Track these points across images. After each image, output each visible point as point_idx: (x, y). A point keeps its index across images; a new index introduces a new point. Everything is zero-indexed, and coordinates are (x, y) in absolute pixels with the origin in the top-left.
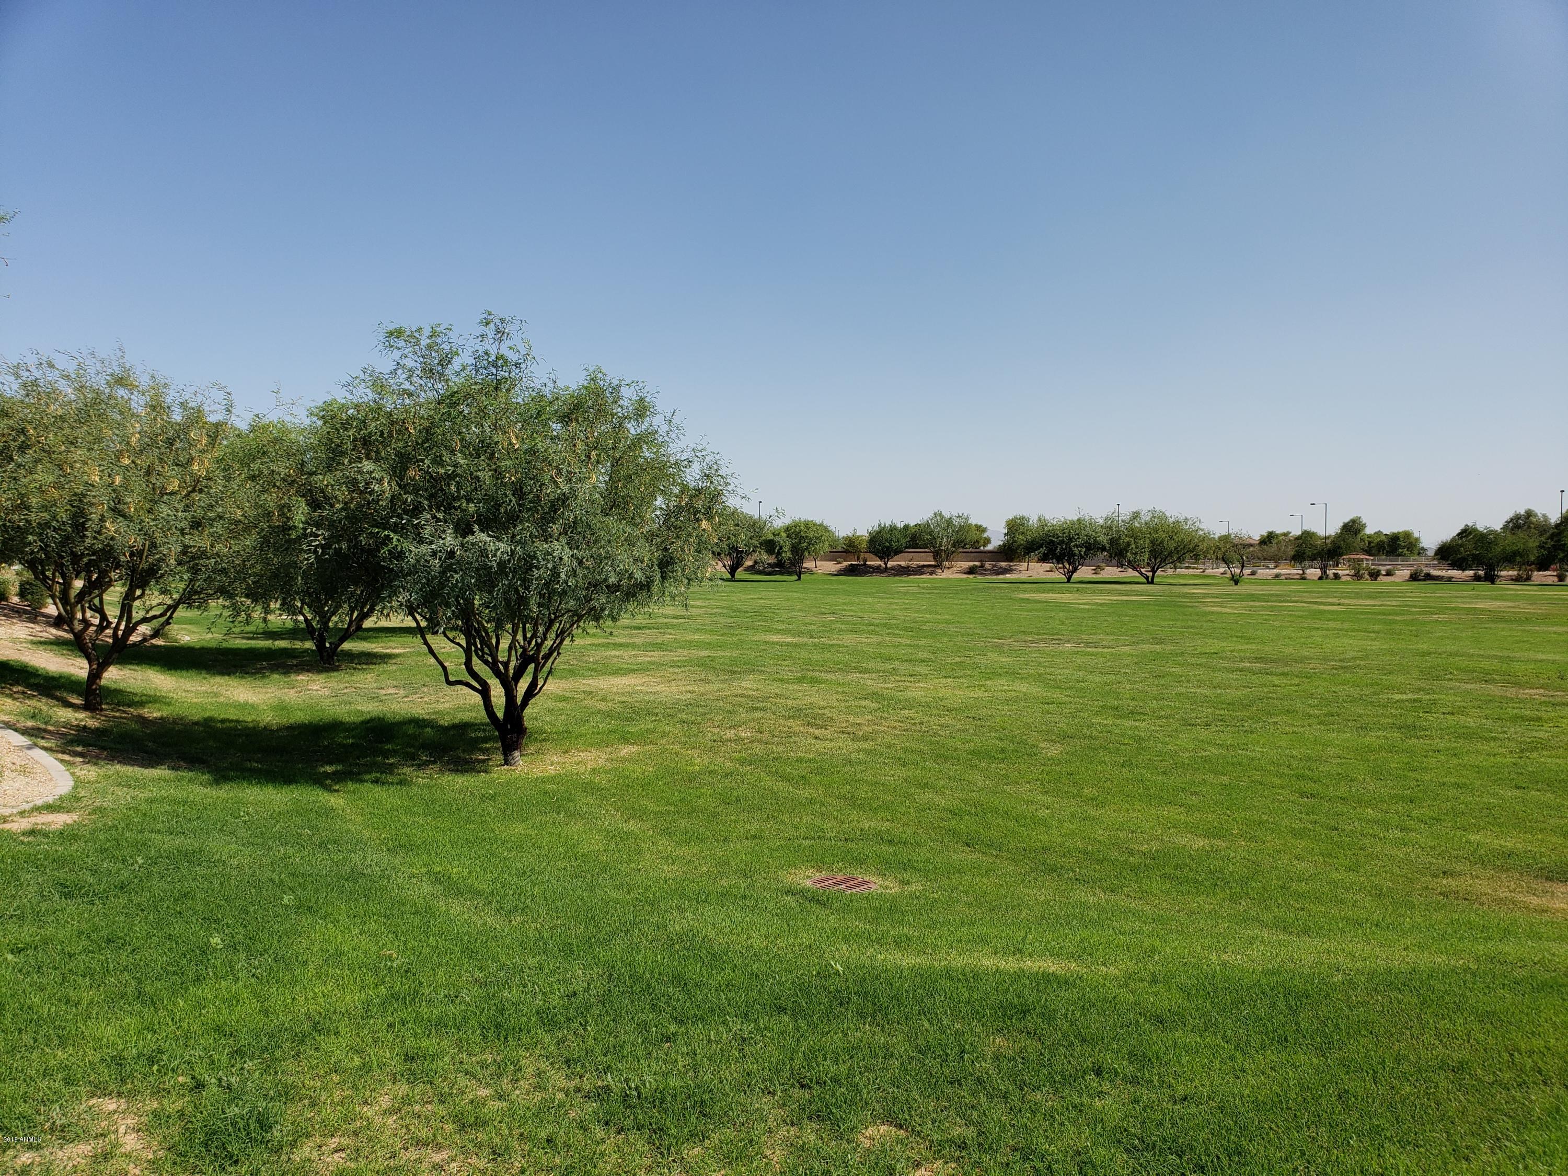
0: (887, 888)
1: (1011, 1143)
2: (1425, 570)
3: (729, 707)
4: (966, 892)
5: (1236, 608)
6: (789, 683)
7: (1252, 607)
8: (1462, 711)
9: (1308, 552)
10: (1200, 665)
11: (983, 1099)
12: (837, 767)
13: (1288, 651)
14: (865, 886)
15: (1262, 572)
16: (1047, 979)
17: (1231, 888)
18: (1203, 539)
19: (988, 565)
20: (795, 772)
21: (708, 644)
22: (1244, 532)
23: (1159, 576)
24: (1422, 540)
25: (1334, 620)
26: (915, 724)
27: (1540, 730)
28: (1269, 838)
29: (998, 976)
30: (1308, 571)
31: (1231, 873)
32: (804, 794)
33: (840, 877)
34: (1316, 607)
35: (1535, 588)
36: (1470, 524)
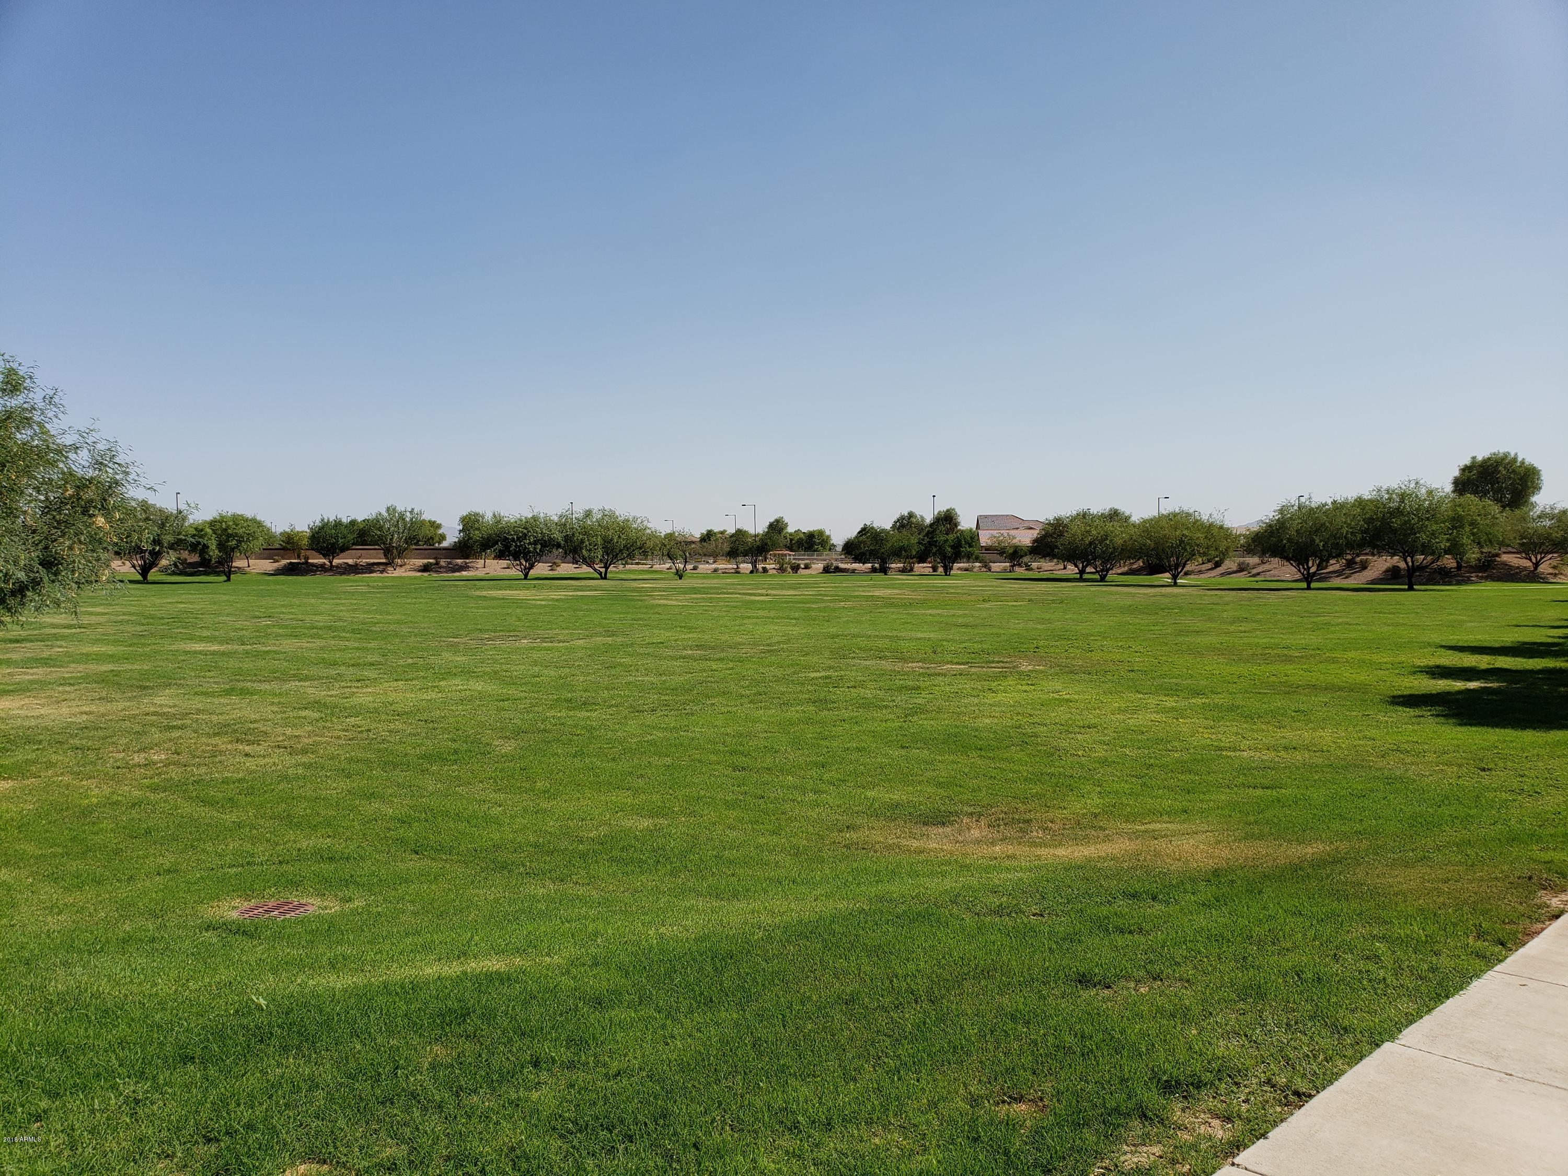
0: (326, 908)
1: (445, 1153)
2: (835, 564)
3: (137, 728)
4: (412, 902)
5: (680, 601)
6: (214, 696)
7: (694, 599)
8: (862, 684)
9: (741, 549)
10: (648, 654)
11: (417, 1113)
12: (271, 784)
13: (725, 638)
14: (302, 910)
15: (702, 567)
16: (490, 977)
17: (671, 863)
18: (653, 536)
19: (443, 562)
20: (220, 795)
21: (112, 656)
22: (686, 530)
23: (611, 572)
24: (832, 537)
25: (763, 609)
26: (362, 732)
27: (920, 697)
28: (706, 812)
29: (439, 983)
30: (742, 566)
31: (672, 849)
32: (230, 818)
33: (272, 903)
34: (748, 597)
35: (916, 578)
36: (869, 524)
